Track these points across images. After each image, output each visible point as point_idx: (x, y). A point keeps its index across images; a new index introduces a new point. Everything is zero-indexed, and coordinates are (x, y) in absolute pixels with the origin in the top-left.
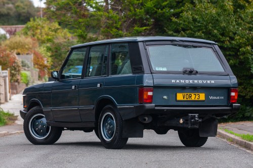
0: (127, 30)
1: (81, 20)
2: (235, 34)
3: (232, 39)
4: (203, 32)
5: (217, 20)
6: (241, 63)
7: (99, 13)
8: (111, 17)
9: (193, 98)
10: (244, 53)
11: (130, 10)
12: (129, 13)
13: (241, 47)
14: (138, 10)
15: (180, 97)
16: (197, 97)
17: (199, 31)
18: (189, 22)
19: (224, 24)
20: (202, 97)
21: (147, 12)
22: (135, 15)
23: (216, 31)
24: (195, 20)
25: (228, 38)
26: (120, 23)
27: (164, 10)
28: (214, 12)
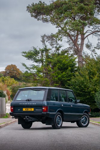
0: (51, 85)
1: (35, 81)
2: (89, 87)
3: (88, 89)
4: (78, 86)
5: (83, 82)
6: (91, 97)
7: (42, 79)
8: (46, 80)
9: (29, 110)
10: (92, 94)
11: (53, 78)
12: (52, 79)
13: (91, 92)
14: (56, 78)
15: (24, 109)
16: (31, 109)
17: (77, 86)
18: (74, 83)
19: (85, 84)
20: (33, 109)
21: (59, 79)
22: (55, 80)
23: (83, 86)
24: (75, 82)
25: (87, 89)
26: (49, 83)
27: (64, 78)
28: (82, 79)
